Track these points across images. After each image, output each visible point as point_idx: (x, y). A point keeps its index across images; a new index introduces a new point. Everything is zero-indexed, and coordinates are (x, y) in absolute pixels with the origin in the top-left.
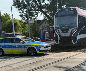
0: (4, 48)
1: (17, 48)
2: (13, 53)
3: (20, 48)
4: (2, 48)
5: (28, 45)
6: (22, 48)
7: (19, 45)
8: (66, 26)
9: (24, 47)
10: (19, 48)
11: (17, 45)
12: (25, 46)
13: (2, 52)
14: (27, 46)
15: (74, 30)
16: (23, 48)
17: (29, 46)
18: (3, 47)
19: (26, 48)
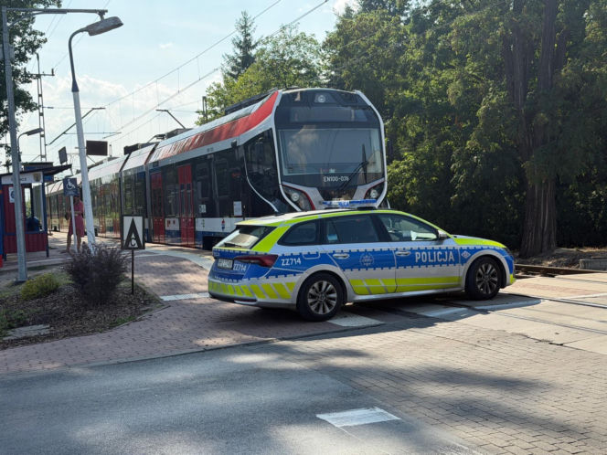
0: (348, 271)
1: (420, 263)
2: (395, 295)
3: (434, 264)
4: (337, 270)
5: (468, 250)
6: (441, 263)
7: (426, 250)
8: (332, 171)
9: (451, 257)
10: (427, 264)
11: (419, 250)
12: (454, 251)
13: (334, 295)
14: (466, 254)
15: (374, 194)
16: (448, 263)
17: (476, 250)
18: (345, 265)
19: (464, 261)
